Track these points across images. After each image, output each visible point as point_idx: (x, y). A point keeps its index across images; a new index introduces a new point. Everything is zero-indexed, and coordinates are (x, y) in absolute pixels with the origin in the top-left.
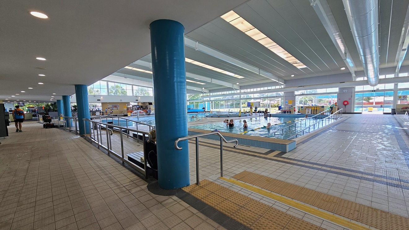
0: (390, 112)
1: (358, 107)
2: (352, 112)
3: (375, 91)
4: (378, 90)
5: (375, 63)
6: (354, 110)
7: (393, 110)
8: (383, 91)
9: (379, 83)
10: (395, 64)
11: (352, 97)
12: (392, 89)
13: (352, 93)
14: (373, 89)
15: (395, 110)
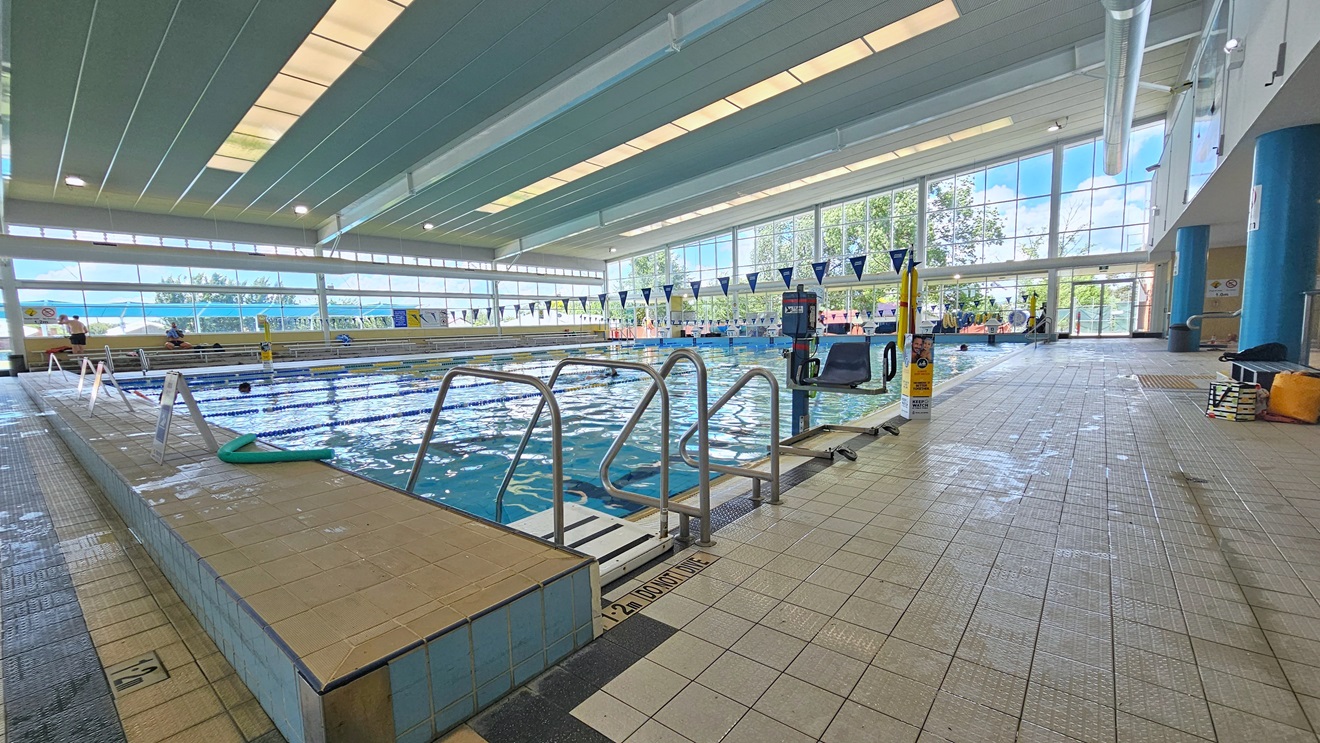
7: (15, 359)
15: (22, 357)
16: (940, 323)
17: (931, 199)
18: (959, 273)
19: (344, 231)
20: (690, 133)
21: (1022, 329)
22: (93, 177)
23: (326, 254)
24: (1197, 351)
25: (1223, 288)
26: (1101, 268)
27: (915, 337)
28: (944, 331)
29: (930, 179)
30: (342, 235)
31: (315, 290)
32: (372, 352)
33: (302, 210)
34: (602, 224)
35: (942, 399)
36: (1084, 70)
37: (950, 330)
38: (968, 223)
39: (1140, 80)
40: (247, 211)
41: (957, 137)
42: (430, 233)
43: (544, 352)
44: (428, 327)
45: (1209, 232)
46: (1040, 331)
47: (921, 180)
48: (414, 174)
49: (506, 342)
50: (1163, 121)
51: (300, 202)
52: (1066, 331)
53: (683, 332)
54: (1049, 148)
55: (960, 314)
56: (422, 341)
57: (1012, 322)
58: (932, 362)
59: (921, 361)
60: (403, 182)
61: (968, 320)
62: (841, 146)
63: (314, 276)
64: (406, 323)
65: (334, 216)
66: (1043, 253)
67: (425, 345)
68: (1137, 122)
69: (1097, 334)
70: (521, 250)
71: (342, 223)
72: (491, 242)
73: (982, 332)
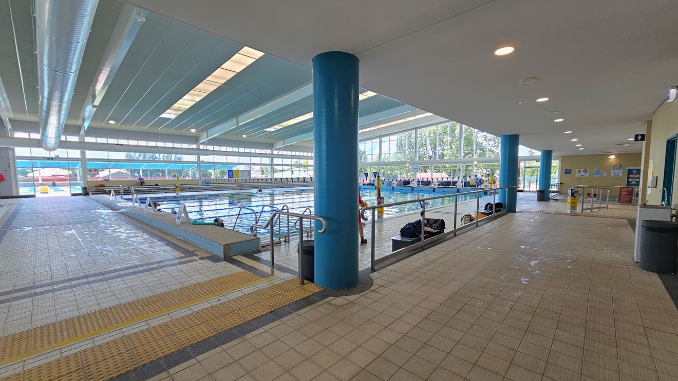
0: (80, 192)
1: (25, 186)
2: (14, 195)
3: (52, 159)
4: (57, 158)
5: (62, 116)
6: (18, 191)
7: (84, 189)
8: (66, 160)
9: (60, 147)
10: (79, 122)
11: (9, 166)
12: (78, 159)
13: (9, 159)
14: (48, 156)
15: (87, 188)
18: (476, 161)
19: (209, 138)
22: (117, 121)
23: (201, 147)
25: (582, 173)
26: (536, 161)
30: (208, 140)
31: (196, 162)
32: (218, 189)
33: (193, 130)
40: (171, 131)
42: (245, 138)
44: (241, 177)
48: (239, 119)
51: (193, 127)
56: (239, 184)
60: (234, 121)
63: (195, 156)
64: (233, 176)
65: (206, 133)
67: (240, 186)
70: (285, 144)
71: (209, 135)
72: (271, 141)
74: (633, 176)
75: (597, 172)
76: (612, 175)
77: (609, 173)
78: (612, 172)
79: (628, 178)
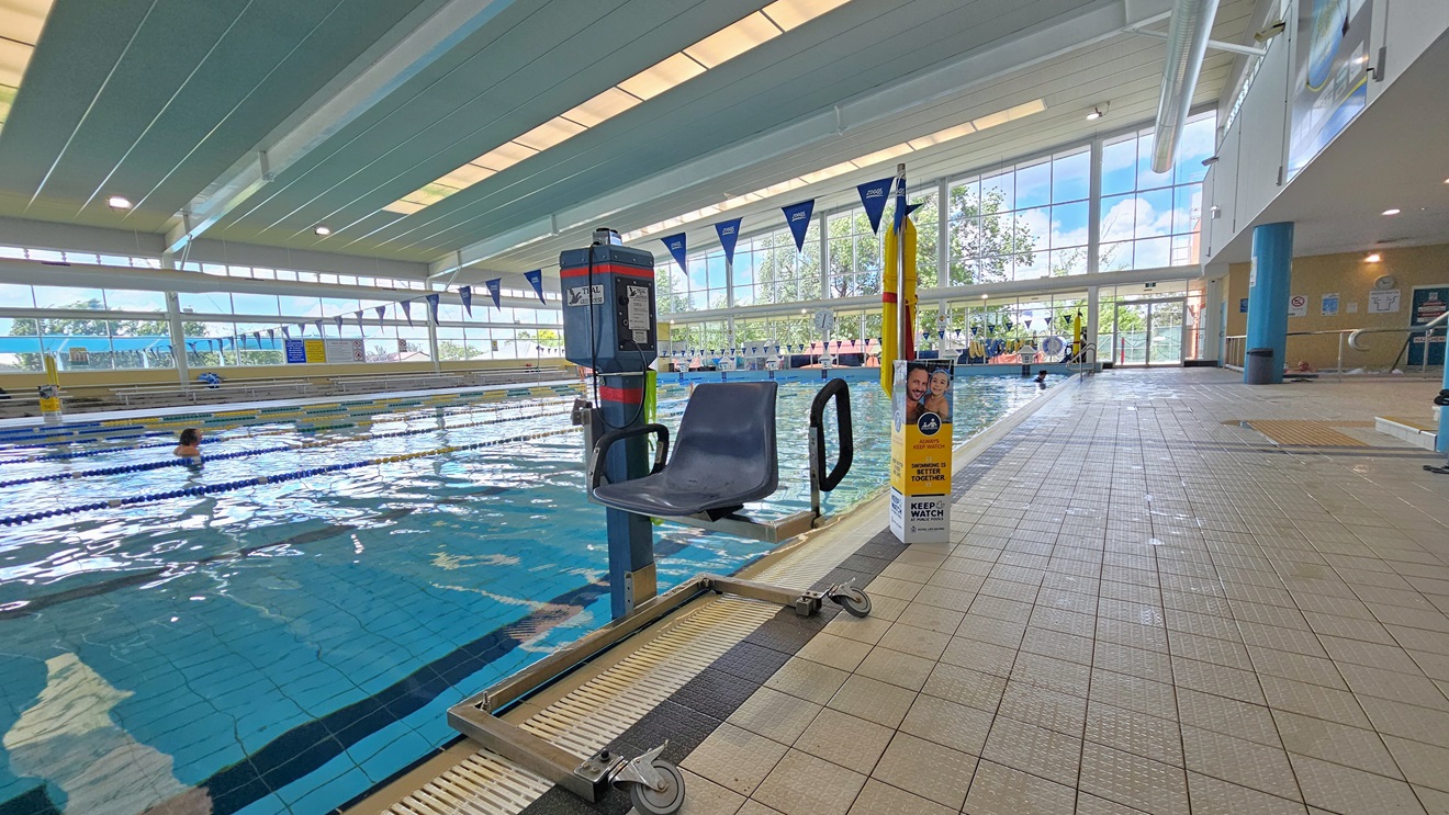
16: (966, 352)
17: (954, 211)
18: (987, 293)
19: (195, 234)
20: (645, 103)
21: (1059, 357)
23: (178, 266)
24: (1281, 383)
26: (1147, 285)
27: (910, 368)
28: (972, 361)
29: (951, 181)
30: (194, 240)
31: (163, 314)
32: (248, 396)
33: (121, 203)
34: (555, 231)
35: (972, 477)
36: (1137, 26)
37: (978, 360)
38: (995, 240)
39: (1211, 38)
41: (983, 124)
42: (327, 238)
43: (480, 393)
44: (333, 361)
45: (1292, 229)
46: (1081, 361)
47: (941, 182)
48: (269, 152)
49: (446, 380)
50: (1214, 112)
51: (112, 190)
52: (1111, 360)
53: (671, 365)
54: (1087, 144)
55: (988, 341)
56: (325, 380)
57: (1046, 350)
58: (949, 421)
59: (928, 419)
60: (256, 163)
61: (998, 348)
62: (842, 128)
63: (162, 295)
64: (304, 357)
65: (178, 215)
66: (1080, 268)
67: (328, 386)
68: (1195, 110)
69: (1144, 363)
70: (460, 264)
71: (192, 223)
73: (1014, 362)
74: (1427, 309)
75: (1330, 303)
76: (1372, 309)
77: (1363, 304)
78: (1371, 301)
79: (1416, 315)
